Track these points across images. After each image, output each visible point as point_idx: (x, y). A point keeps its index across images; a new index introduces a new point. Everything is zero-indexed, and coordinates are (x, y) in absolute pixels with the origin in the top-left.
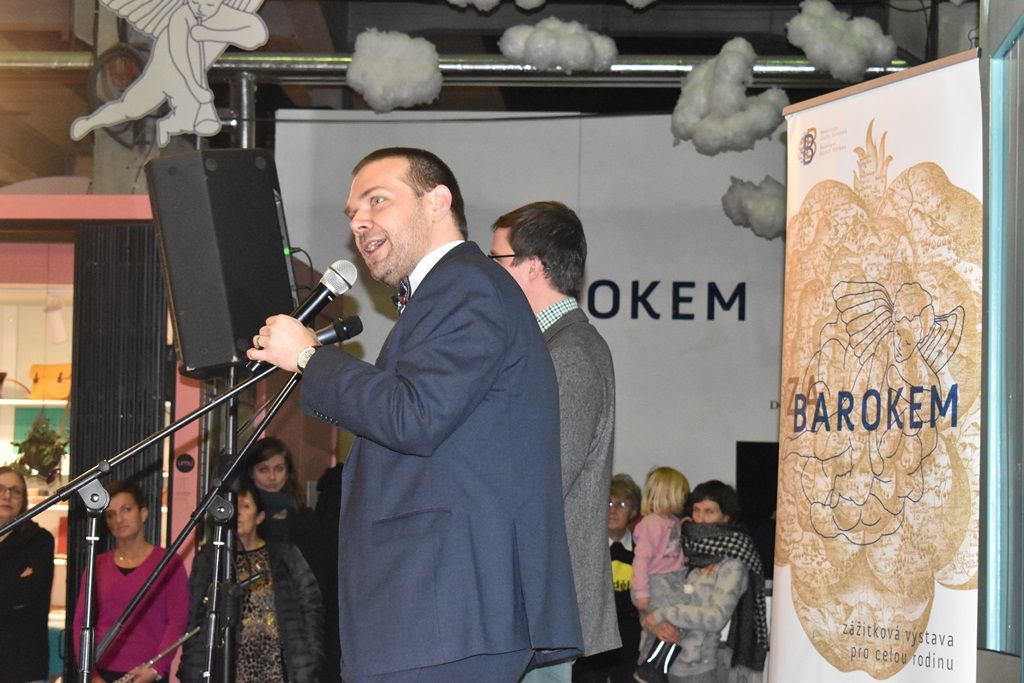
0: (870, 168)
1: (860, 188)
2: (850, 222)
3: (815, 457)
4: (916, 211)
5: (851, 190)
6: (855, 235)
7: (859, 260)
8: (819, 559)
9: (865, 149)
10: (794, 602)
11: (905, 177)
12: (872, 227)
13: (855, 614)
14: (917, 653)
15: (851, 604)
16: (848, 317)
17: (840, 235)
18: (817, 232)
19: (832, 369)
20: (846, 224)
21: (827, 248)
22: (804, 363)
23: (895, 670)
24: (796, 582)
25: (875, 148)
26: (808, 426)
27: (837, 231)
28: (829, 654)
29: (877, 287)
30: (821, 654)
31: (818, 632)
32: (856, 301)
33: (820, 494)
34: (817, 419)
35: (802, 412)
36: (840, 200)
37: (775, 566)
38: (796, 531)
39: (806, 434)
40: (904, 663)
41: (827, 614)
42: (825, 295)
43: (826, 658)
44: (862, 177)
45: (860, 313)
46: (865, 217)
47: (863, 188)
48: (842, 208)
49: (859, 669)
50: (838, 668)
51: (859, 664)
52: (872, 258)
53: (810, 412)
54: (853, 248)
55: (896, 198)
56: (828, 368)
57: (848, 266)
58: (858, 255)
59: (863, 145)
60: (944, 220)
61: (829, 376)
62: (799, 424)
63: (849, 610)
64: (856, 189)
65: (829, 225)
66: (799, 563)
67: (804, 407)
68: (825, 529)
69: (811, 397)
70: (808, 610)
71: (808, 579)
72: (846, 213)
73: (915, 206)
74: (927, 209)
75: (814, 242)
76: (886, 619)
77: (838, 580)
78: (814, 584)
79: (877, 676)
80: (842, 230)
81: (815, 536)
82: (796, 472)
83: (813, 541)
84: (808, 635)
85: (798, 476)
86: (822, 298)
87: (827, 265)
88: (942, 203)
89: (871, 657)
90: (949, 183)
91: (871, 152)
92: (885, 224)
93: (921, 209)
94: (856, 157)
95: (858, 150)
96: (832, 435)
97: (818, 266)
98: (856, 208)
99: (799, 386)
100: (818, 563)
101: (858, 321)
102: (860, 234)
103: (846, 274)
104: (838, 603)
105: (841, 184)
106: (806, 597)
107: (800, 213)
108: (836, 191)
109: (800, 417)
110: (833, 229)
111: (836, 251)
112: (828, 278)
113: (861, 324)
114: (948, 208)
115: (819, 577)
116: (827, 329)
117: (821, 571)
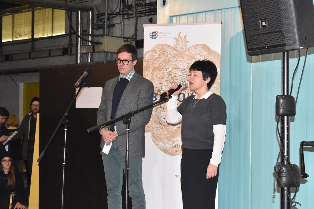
0: (180, 43)
1: (176, 47)
2: (173, 54)
3: (161, 107)
4: (199, 54)
5: (172, 47)
6: (175, 57)
7: (176, 63)
8: (163, 131)
9: (178, 38)
10: (153, 141)
11: (194, 47)
12: (181, 56)
15: (174, 140)
16: (172, 76)
17: (169, 57)
18: (159, 55)
20: (171, 55)
21: (164, 60)
24: (153, 136)
25: (182, 38)
26: (158, 100)
28: (167, 152)
29: (184, 70)
30: (164, 152)
31: (162, 147)
32: (175, 72)
33: (163, 116)
35: (155, 97)
36: (168, 49)
38: (153, 124)
41: (165, 143)
42: (163, 70)
43: (166, 153)
44: (177, 45)
45: (177, 75)
46: (178, 53)
47: (177, 47)
48: (169, 51)
49: (178, 155)
50: (170, 155)
51: (178, 154)
52: (181, 63)
53: (159, 97)
54: (174, 60)
55: (190, 51)
56: (165, 87)
57: (172, 64)
58: (175, 62)
59: (177, 37)
60: (209, 57)
61: (165, 89)
64: (174, 47)
65: (165, 54)
66: (155, 132)
68: (164, 124)
69: (159, 93)
70: (159, 142)
71: (159, 135)
72: (171, 53)
73: (198, 53)
74: (203, 54)
75: (158, 58)
77: (170, 135)
78: (160, 136)
80: (169, 56)
81: (161, 125)
83: (160, 127)
84: (159, 148)
85: (154, 112)
86: (162, 71)
87: (164, 64)
88: (208, 54)
90: (210, 49)
91: (180, 38)
92: (186, 56)
93: (200, 54)
94: (174, 40)
95: (175, 38)
97: (160, 63)
98: (174, 51)
101: (176, 77)
103: (171, 66)
104: (170, 140)
105: (169, 45)
106: (158, 139)
107: (151, 50)
108: (167, 47)
110: (166, 56)
111: (167, 61)
112: (165, 67)
114: (210, 55)
115: (163, 135)
116: (165, 78)
117: (163, 133)
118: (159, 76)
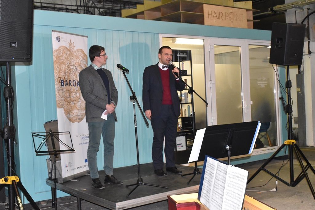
0: (71, 47)
1: (70, 49)
2: (69, 54)
3: (66, 90)
5: (68, 49)
6: (70, 56)
7: (71, 60)
8: (68, 106)
10: (65, 114)
11: (78, 50)
13: (74, 114)
16: (70, 69)
18: (62, 54)
19: (68, 76)
21: (65, 57)
22: (63, 75)
23: (81, 121)
26: (65, 85)
29: (74, 65)
32: (71, 66)
34: (66, 84)
35: (63, 83)
36: (66, 50)
38: (64, 102)
39: (64, 86)
40: (83, 119)
41: (70, 114)
42: (65, 65)
43: (70, 121)
46: (71, 54)
49: (76, 122)
50: (72, 122)
52: (73, 60)
53: (65, 83)
54: (70, 58)
55: (76, 53)
57: (69, 61)
59: (70, 42)
60: (84, 58)
61: (67, 78)
63: (73, 113)
65: (65, 53)
66: (65, 107)
67: (63, 82)
68: (69, 102)
70: (67, 115)
73: (80, 55)
76: (79, 114)
77: (71, 109)
79: (78, 122)
80: (67, 55)
83: (67, 104)
84: (68, 119)
85: (63, 93)
88: (84, 56)
89: (77, 120)
90: (84, 53)
91: (71, 44)
92: (75, 56)
94: (69, 44)
95: (69, 43)
96: (69, 87)
97: (64, 59)
98: (69, 52)
105: (66, 47)
107: (58, 50)
111: (67, 58)
112: (66, 62)
113: (72, 70)
117: (69, 108)
118: (64, 68)
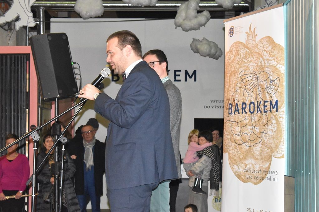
0: (251, 38)
1: (247, 44)
2: (245, 53)
3: (235, 121)
4: (265, 50)
5: (244, 44)
6: (246, 57)
7: (248, 64)
8: (237, 151)
9: (249, 32)
10: (230, 163)
11: (261, 41)
12: (251, 55)
13: (248, 166)
14: (267, 177)
15: (247, 163)
16: (244, 81)
17: (242, 57)
18: (235, 56)
19: (240, 96)
20: (243, 54)
21: (238, 61)
22: (231, 94)
23: (260, 182)
24: (230, 158)
25: (252, 32)
26: (233, 113)
27: (241, 56)
28: (240, 178)
29: (253, 72)
30: (238, 178)
31: (237, 172)
32: (247, 76)
33: (237, 132)
34: (236, 110)
35: (231, 109)
36: (242, 47)
37: (223, 153)
38: (230, 143)
39: (232, 115)
40: (263, 180)
41: (239, 167)
43: (239, 179)
44: (248, 40)
45: (248, 80)
46: (249, 52)
47: (249, 44)
48: (242, 49)
49: (249, 182)
50: (243, 182)
51: (249, 181)
52: (252, 64)
53: (233, 109)
54: (246, 61)
55: (259, 47)
56: (239, 96)
57: (244, 66)
58: (247, 63)
60: (273, 53)
61: (239, 98)
62: (230, 112)
63: (246, 165)
64: (246, 44)
65: (238, 54)
66: (231, 152)
67: (232, 107)
68: (238, 142)
69: (234, 104)
70: (234, 166)
71: (233, 157)
72: (243, 51)
73: (264, 49)
74: (268, 50)
75: (234, 59)
76: (257, 167)
77: (243, 157)
78: (235, 158)
79: (255, 184)
80: (242, 56)
81: (235, 144)
82: (229, 126)
83: (235, 146)
84: (234, 173)
85: (230, 127)
86: (237, 75)
87: (238, 66)
88: (273, 48)
89: (253, 178)
90: (274, 42)
91: (251, 33)
92: (255, 54)
93: (266, 50)
94: (246, 35)
95: (246, 33)
96: (241, 115)
97: (235, 66)
98: (246, 50)
99: (230, 101)
100: (236, 152)
101: (247, 82)
102: (248, 57)
103: (243, 69)
104: (243, 163)
105: (242, 42)
106: (233, 162)
107: (229, 51)
108: (240, 44)
109: (230, 110)
110: (240, 56)
111: (240, 62)
112: (238, 70)
113: (249, 83)
114: (274, 50)
115: (237, 156)
116: (238, 84)
117: (237, 154)
118: (234, 82)
